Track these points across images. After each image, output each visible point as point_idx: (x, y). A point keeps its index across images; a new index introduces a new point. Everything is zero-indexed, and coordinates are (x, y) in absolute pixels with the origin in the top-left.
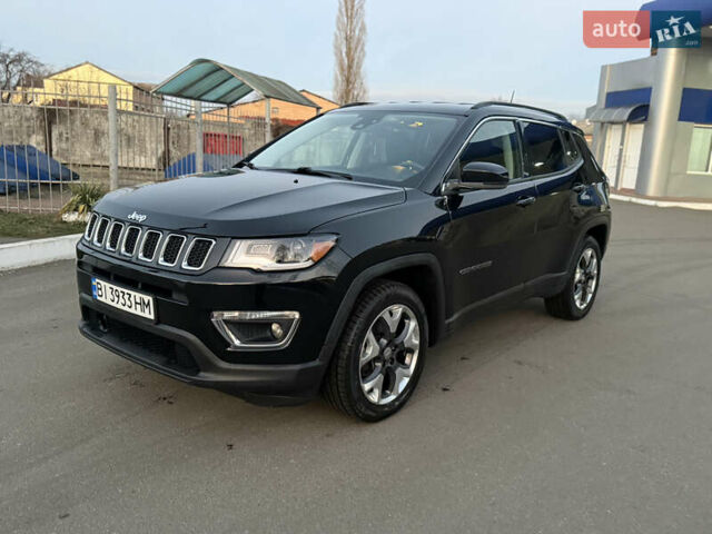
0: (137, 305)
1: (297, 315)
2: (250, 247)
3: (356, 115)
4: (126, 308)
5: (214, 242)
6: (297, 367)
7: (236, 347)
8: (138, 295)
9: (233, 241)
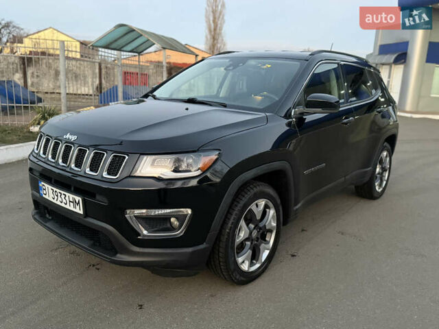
0: (71, 203)
1: (189, 211)
2: (154, 160)
3: (228, 60)
4: (63, 205)
5: (127, 157)
6: (190, 250)
7: (144, 236)
8: (72, 196)
9: (141, 156)
